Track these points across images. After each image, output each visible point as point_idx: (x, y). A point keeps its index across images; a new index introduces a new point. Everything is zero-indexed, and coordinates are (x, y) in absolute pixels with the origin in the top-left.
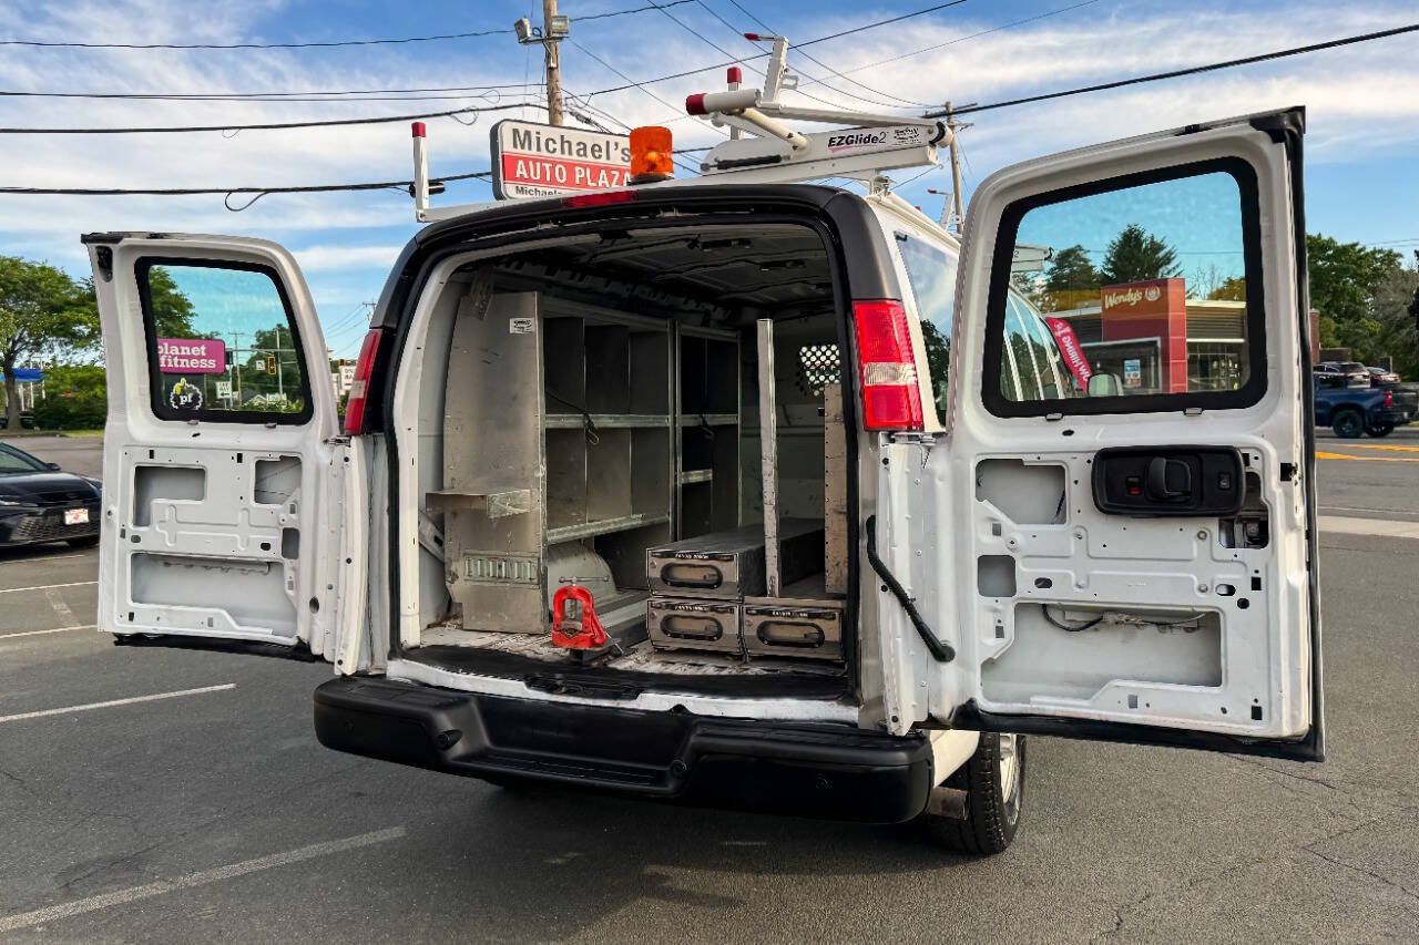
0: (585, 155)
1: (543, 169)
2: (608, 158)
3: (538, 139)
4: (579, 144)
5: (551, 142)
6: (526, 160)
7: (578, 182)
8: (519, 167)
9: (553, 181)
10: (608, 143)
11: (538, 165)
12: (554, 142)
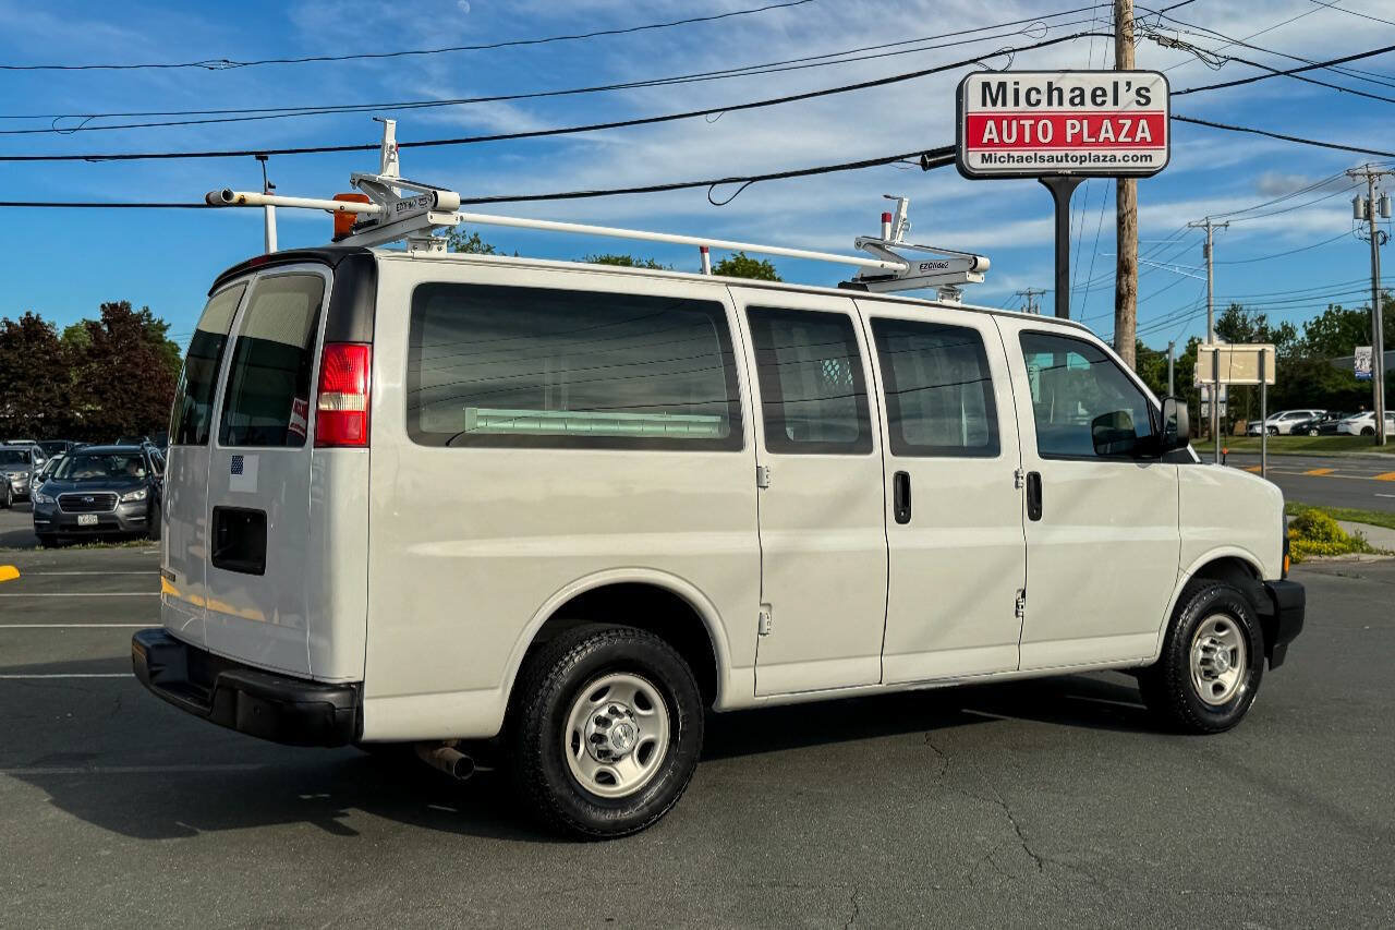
0: (1082, 103)
1: (1021, 129)
2: (1116, 103)
3: (1016, 92)
4: (1073, 91)
5: (1033, 93)
6: (998, 120)
7: (1069, 139)
8: (988, 127)
9: (1035, 142)
10: (1116, 85)
11: (1014, 123)
12: (1038, 92)
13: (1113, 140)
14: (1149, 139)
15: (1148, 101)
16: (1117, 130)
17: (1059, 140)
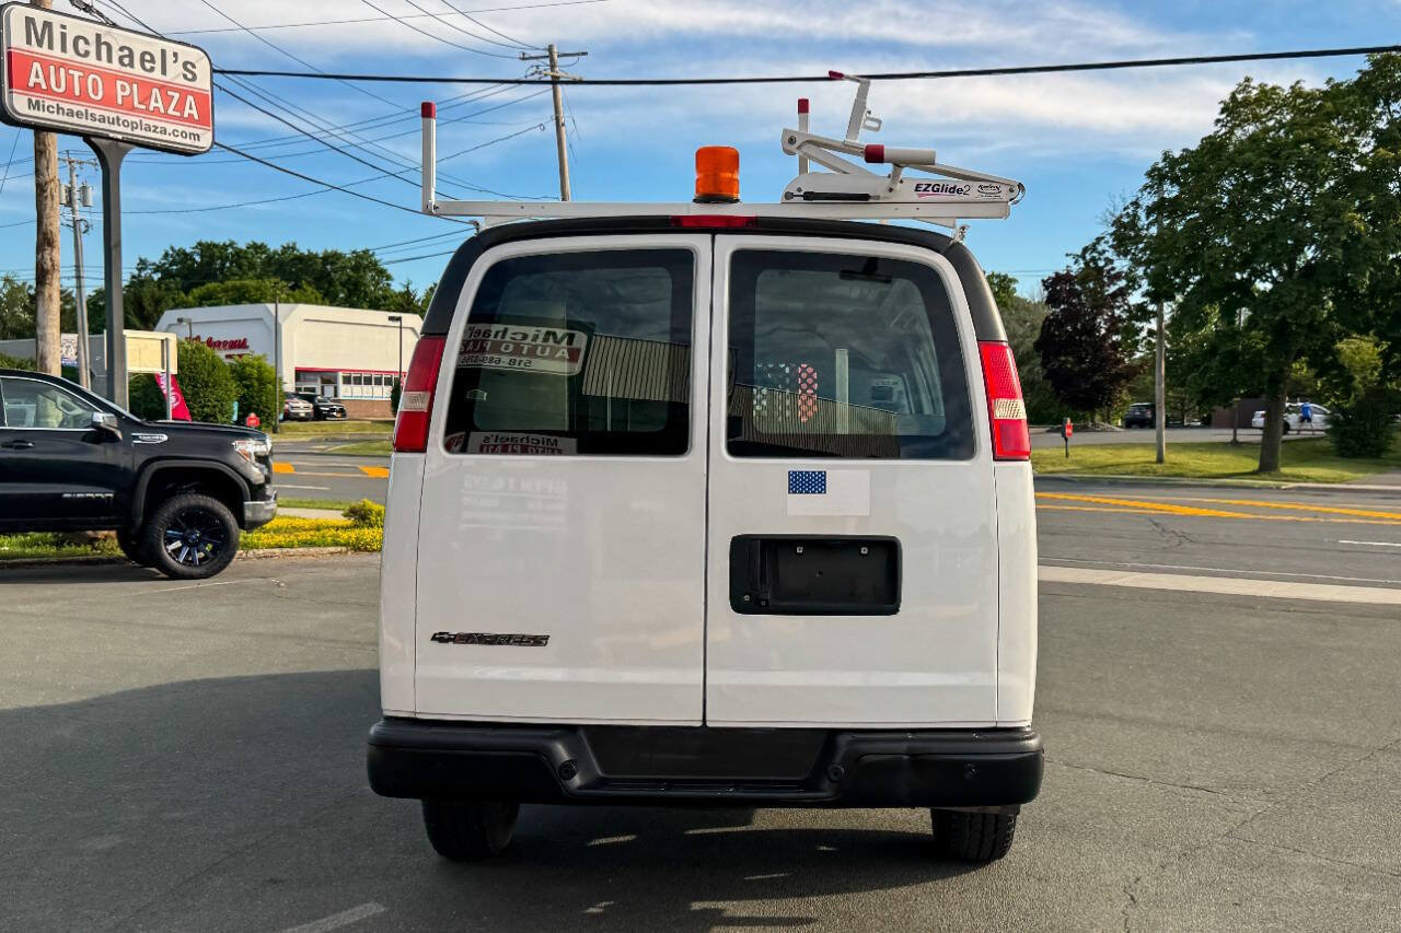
0: (131, 64)
1: (70, 79)
2: (164, 72)
3: (63, 36)
4: (122, 49)
5: (81, 42)
6: (45, 64)
7: (120, 101)
8: (34, 71)
9: (84, 97)
10: (163, 52)
11: (62, 70)
12: (87, 42)
13: (162, 111)
14: (196, 117)
15: (194, 78)
16: (167, 100)
17: (109, 101)
